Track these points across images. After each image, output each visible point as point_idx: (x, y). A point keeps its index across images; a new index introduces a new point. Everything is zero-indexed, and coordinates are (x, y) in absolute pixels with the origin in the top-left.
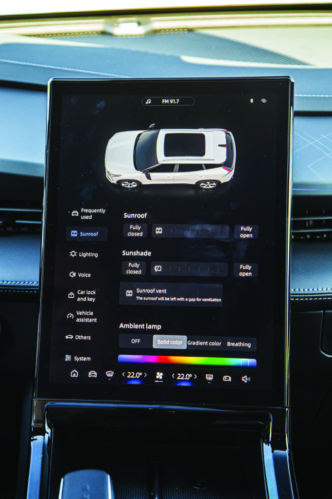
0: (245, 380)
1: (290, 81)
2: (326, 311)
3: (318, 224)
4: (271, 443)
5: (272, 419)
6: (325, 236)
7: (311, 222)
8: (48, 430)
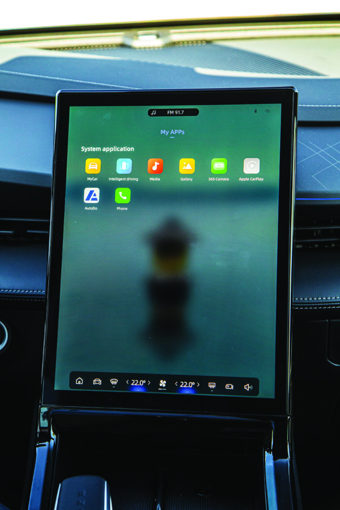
0: (247, 388)
1: (294, 91)
2: (332, 320)
3: (325, 234)
4: (272, 450)
5: (273, 426)
6: (333, 245)
7: (319, 231)
8: (53, 436)
